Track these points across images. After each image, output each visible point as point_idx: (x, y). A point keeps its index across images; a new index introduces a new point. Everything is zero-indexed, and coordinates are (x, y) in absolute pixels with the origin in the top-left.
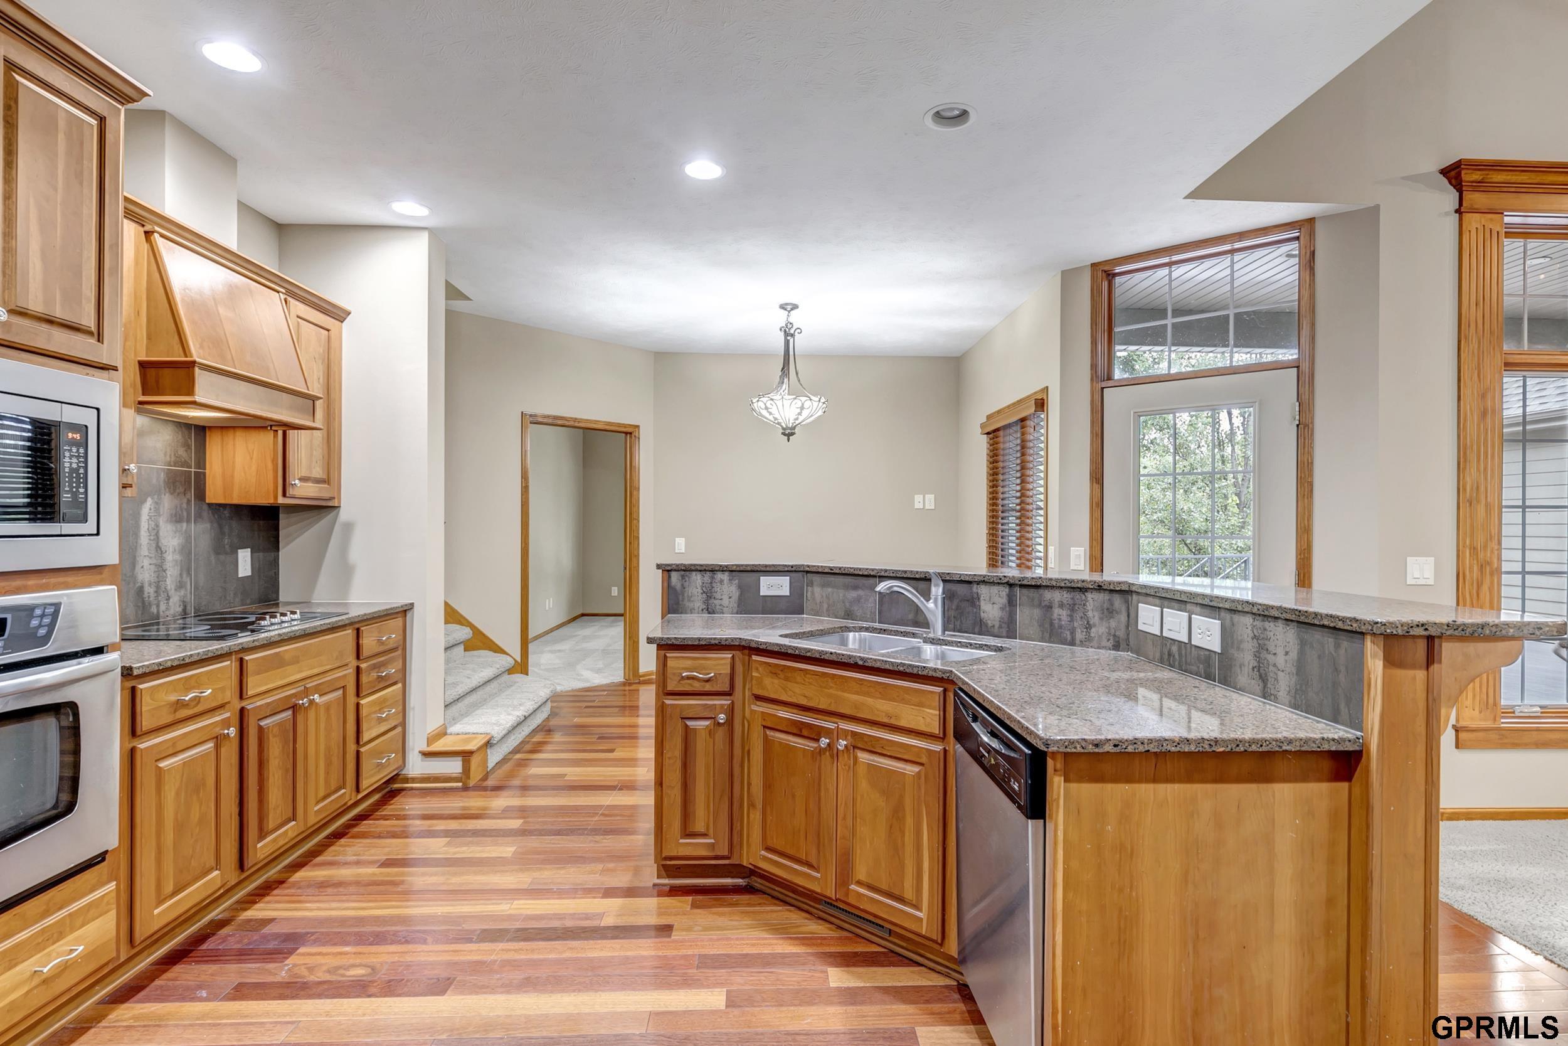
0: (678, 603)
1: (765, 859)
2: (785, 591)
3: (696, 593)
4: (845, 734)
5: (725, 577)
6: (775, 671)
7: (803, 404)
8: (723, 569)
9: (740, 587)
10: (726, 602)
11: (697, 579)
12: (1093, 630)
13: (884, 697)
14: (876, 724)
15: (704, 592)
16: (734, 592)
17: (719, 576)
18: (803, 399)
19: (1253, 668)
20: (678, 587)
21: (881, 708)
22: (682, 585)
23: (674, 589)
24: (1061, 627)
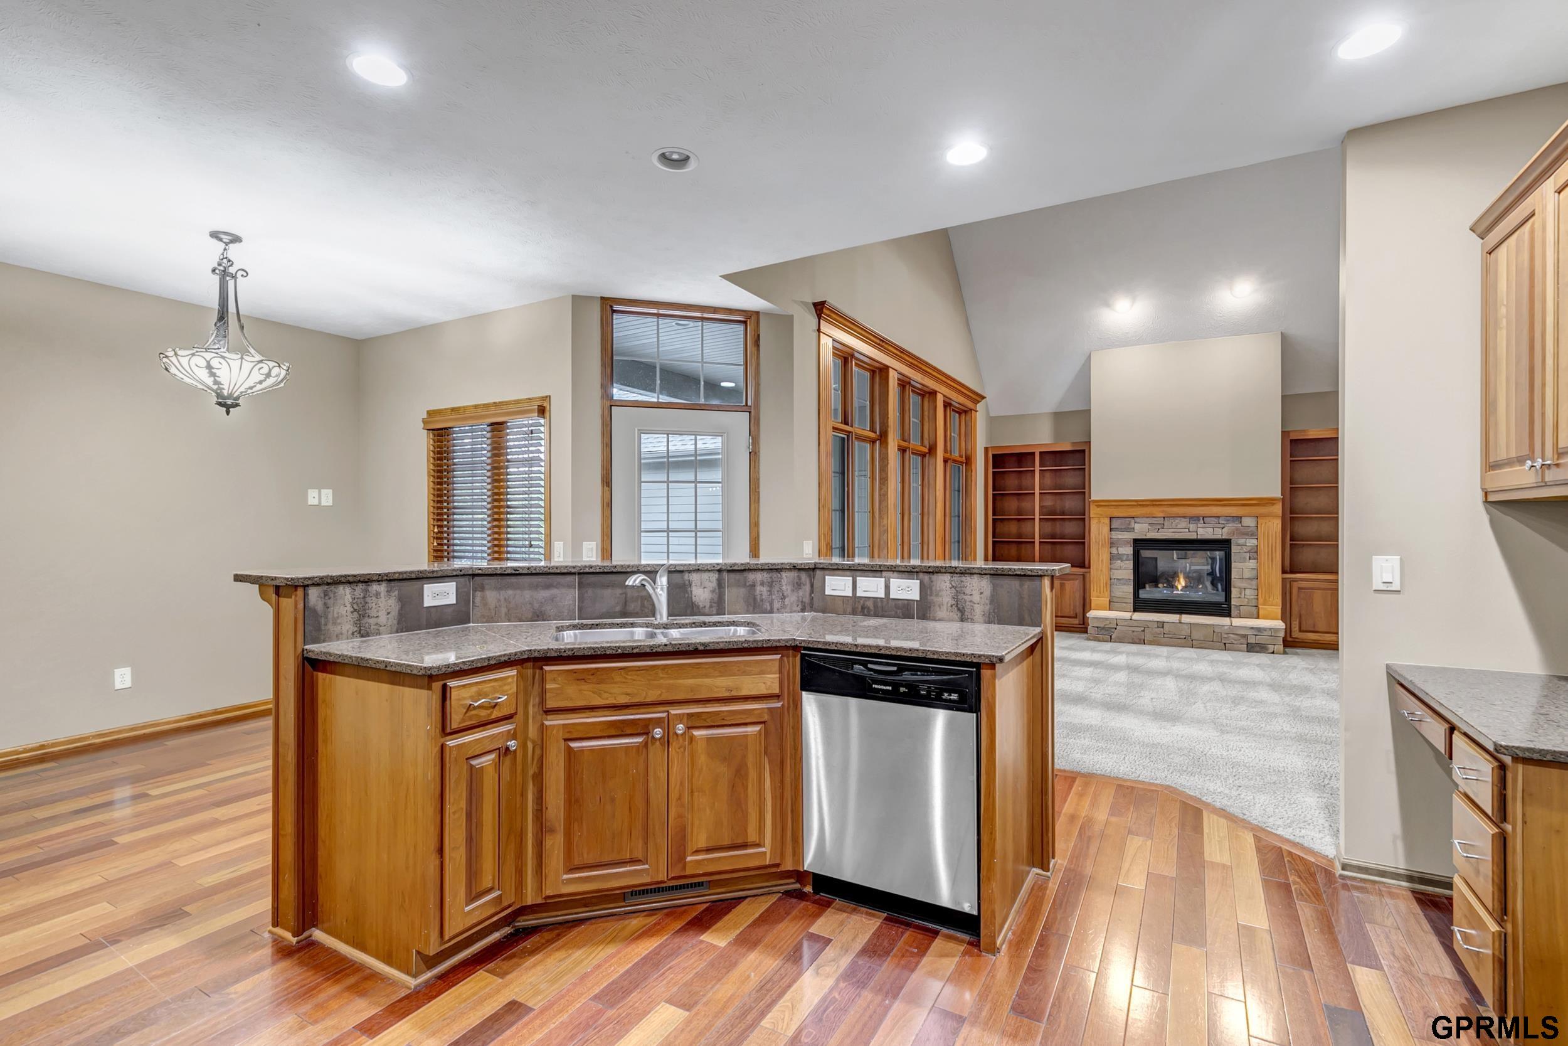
0: (319, 629)
1: (570, 881)
2: (452, 599)
3: (344, 613)
4: (680, 718)
5: (382, 588)
6: (581, 678)
7: (270, 370)
8: (381, 579)
9: (400, 599)
10: (383, 619)
11: (345, 593)
12: (787, 599)
13: (722, 674)
14: (710, 701)
15: (355, 610)
16: (393, 606)
17: (375, 587)
18: (272, 364)
19: (952, 606)
20: (320, 607)
21: (720, 684)
22: (325, 604)
23: (314, 611)
24: (762, 600)
